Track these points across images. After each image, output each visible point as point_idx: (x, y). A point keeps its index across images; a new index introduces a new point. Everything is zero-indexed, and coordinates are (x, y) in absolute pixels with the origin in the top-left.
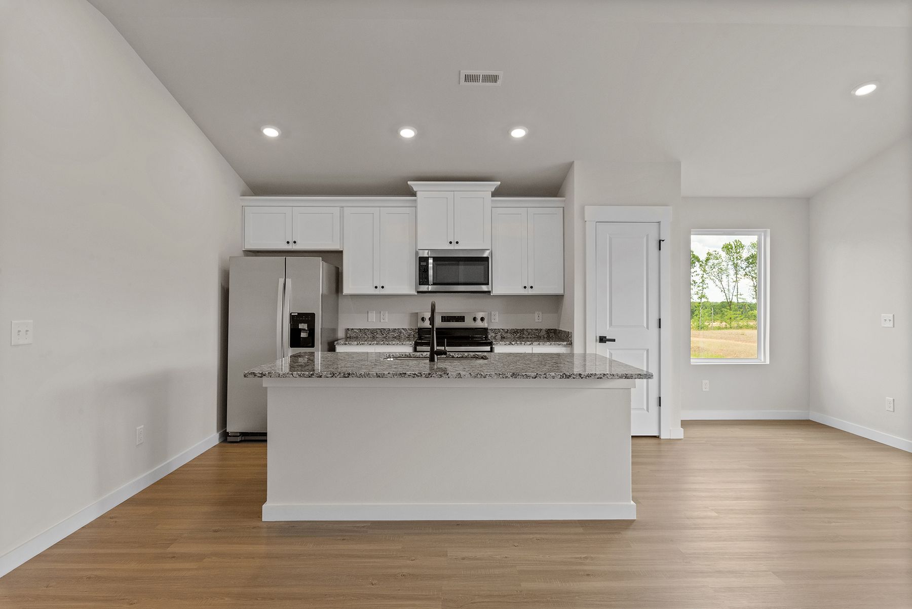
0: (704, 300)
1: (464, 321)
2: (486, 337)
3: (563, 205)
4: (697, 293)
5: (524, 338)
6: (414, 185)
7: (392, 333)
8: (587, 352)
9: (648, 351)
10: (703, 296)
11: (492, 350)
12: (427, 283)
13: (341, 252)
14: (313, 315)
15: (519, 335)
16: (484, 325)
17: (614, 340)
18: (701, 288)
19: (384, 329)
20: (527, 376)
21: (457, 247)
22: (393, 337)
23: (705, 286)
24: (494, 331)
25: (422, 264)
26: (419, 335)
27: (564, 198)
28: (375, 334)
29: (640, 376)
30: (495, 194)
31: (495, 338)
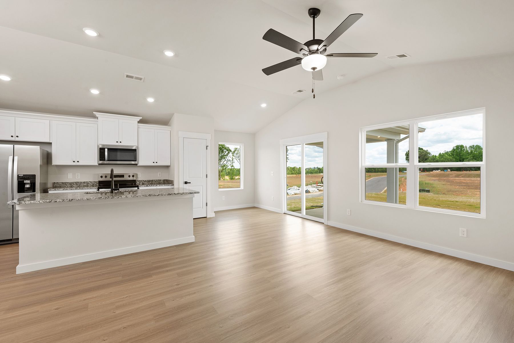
0: (233, 168)
1: (124, 177)
2: (135, 184)
3: (170, 130)
4: (230, 165)
5: (153, 184)
6: (97, 114)
7: (83, 184)
8: (180, 187)
9: (202, 186)
10: (233, 166)
11: (138, 188)
12: (104, 160)
13: (51, 143)
14: (35, 176)
15: (151, 183)
16: (135, 179)
17: (190, 183)
18: (232, 163)
19: (78, 182)
20: (155, 195)
21: (120, 144)
22: (84, 186)
23: (233, 162)
24: (140, 181)
25: (101, 151)
26: (99, 184)
27: (170, 127)
28: (73, 185)
29: (195, 193)
30: (139, 122)
31: (139, 184)
